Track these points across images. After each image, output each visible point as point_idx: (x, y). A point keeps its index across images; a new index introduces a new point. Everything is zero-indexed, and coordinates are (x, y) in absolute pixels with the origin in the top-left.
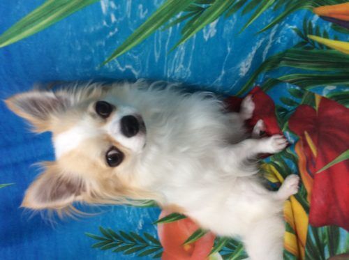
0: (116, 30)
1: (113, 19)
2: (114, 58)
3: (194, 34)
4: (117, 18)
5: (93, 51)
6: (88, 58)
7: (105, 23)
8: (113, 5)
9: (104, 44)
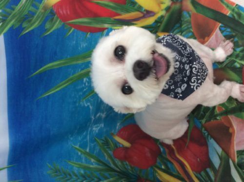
0: (87, 88)
1: (87, 84)
2: (84, 100)
4: (88, 83)
5: (77, 97)
6: (75, 100)
7: (84, 86)
8: (88, 80)
9: (81, 94)
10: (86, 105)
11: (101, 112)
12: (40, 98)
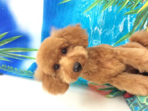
3: (106, 9)
6: (80, 10)
9: (84, 6)
10: (87, 17)
11: (98, 27)
12: (60, 3)
